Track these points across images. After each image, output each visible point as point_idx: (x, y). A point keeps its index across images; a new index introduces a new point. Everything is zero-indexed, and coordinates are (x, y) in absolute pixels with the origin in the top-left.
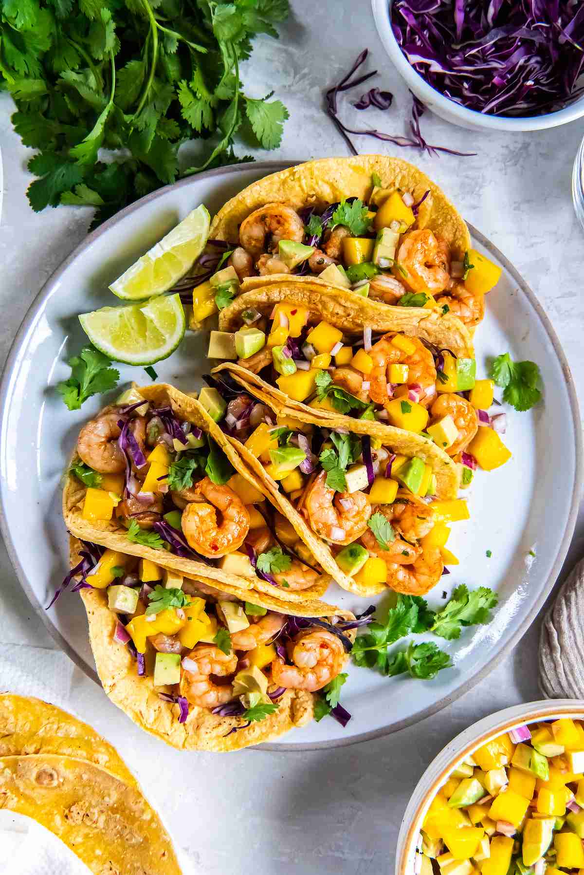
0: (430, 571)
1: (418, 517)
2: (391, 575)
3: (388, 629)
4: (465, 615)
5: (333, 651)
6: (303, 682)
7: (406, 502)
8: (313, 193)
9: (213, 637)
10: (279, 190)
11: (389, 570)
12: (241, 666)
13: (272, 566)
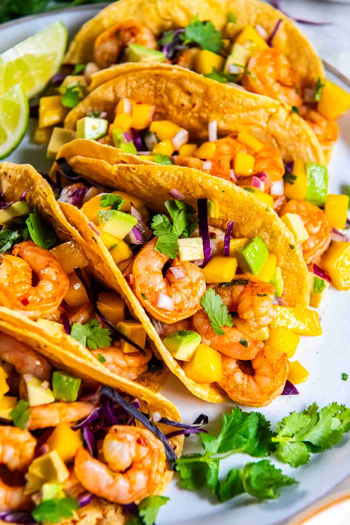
0: (273, 370)
1: (258, 295)
2: (228, 377)
3: (220, 439)
4: (314, 436)
5: (151, 452)
6: (113, 485)
7: (245, 283)
8: (168, 17)
9: (9, 410)
10: (136, 12)
11: (224, 369)
12: (38, 452)
13: (89, 341)
